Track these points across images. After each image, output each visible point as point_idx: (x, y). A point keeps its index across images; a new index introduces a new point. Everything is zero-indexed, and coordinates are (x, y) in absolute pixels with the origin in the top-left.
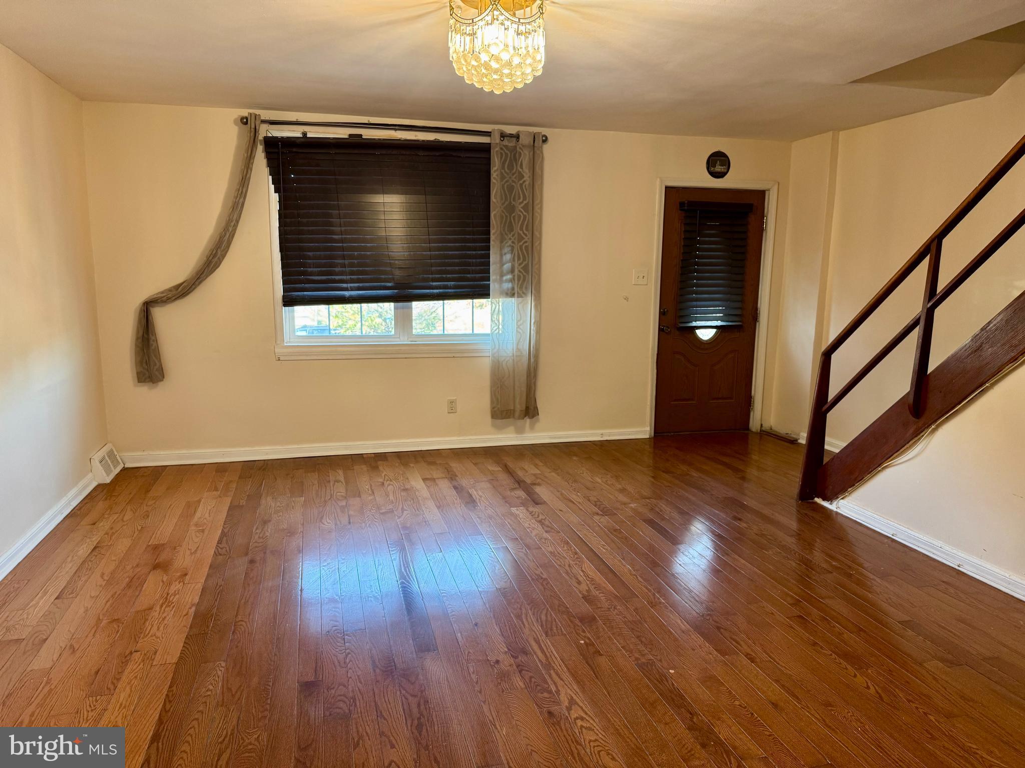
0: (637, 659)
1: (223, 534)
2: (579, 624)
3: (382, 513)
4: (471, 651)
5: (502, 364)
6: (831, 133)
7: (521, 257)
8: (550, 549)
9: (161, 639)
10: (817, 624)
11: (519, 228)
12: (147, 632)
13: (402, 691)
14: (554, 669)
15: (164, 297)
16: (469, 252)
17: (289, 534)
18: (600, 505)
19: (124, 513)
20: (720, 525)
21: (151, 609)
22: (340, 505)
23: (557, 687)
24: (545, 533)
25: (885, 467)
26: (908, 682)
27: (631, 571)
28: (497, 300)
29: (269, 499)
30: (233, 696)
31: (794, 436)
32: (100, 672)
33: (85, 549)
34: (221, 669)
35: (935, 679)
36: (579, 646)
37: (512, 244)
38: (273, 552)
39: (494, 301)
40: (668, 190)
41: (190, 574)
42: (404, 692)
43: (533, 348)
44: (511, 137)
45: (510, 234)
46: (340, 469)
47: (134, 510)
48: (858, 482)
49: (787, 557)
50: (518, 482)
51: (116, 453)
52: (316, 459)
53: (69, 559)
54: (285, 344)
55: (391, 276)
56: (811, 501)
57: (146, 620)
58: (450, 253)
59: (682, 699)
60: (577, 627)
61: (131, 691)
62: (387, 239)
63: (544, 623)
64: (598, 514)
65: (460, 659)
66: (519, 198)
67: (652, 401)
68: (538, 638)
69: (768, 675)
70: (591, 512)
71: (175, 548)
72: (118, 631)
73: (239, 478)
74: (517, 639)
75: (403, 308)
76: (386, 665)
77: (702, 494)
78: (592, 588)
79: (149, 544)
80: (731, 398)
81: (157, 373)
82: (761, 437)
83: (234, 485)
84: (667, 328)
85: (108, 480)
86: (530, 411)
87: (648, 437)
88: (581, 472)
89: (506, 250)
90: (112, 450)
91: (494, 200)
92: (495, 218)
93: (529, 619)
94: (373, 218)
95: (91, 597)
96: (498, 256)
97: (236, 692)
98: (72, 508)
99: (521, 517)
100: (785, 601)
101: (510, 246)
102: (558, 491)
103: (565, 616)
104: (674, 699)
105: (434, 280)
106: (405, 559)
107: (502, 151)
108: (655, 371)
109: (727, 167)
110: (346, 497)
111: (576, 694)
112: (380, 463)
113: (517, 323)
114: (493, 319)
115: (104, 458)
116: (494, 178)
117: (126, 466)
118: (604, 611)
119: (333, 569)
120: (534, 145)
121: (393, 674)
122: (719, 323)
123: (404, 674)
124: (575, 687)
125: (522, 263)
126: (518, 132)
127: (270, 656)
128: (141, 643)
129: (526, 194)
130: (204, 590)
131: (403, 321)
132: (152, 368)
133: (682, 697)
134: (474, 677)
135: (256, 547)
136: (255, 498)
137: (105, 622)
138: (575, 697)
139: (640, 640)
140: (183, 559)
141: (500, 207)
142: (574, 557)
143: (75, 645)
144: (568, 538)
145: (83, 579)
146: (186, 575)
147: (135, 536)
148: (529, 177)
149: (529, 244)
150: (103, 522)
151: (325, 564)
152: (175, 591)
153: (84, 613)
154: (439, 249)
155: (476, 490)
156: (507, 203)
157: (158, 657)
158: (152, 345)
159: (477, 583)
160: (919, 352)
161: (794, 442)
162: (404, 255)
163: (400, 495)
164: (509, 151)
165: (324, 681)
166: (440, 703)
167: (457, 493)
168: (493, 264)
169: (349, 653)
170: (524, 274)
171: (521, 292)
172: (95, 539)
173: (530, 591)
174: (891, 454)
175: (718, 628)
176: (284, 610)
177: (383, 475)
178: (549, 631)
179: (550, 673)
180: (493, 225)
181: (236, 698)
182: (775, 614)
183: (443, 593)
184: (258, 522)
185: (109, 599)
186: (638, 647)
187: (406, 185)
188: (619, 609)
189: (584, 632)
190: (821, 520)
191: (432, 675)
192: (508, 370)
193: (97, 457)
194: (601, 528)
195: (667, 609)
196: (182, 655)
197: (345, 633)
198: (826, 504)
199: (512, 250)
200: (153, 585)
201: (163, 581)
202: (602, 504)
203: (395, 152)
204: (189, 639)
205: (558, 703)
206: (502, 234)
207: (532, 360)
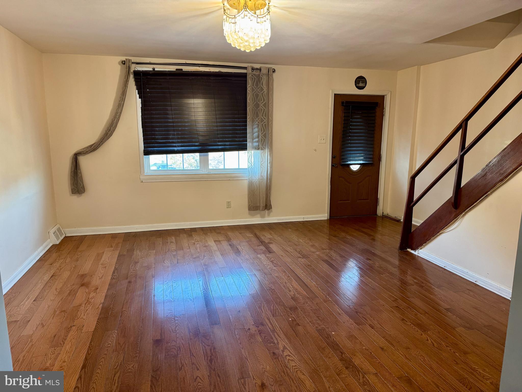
0: (317, 327)
1: (116, 268)
2: (289, 311)
3: (194, 258)
4: (236, 324)
5: (253, 183)
6: (417, 66)
7: (263, 129)
8: (276, 275)
9: (86, 320)
10: (405, 310)
11: (261, 116)
12: (79, 317)
13: (203, 343)
14: (276, 332)
15: (85, 151)
16: (237, 128)
17: (148, 269)
18: (301, 253)
19: (66, 259)
20: (360, 262)
21: (80, 305)
22: (173, 254)
23: (277, 341)
24: (274, 267)
25: (441, 233)
26: (447, 338)
27: (315, 285)
28: (251, 151)
29: (138, 251)
30: (121, 347)
31: (399, 218)
32: (56, 336)
33: (47, 276)
34: (115, 334)
35: (460, 335)
36: (289, 321)
37: (258, 123)
38: (140, 277)
39: (249, 152)
40: (336, 95)
41: (99, 288)
42: (203, 344)
43: (269, 175)
44: (257, 70)
45: (257, 118)
46: (173, 236)
47: (71, 257)
48: (428, 241)
49: (392, 278)
50: (261, 242)
51: (61, 229)
52: (161, 231)
53: (40, 281)
54: (145, 174)
55: (197, 140)
56: (405, 250)
57: (78, 311)
58: (227, 128)
59: (338, 346)
60: (288, 312)
61: (72, 345)
62: (195, 121)
63: (272, 311)
64: (300, 257)
65: (231, 328)
66: (261, 100)
67: (328, 200)
68: (269, 318)
69: (380, 335)
70: (296, 256)
71: (92, 276)
72: (64, 317)
73: (123, 241)
74: (259, 318)
75: (204, 156)
76: (195, 331)
77: (352, 247)
78: (296, 293)
79: (79, 274)
80: (367, 199)
81: (81, 189)
82: (383, 219)
83: (120, 245)
84: (336, 165)
85: (58, 243)
86: (268, 207)
87: (327, 219)
88: (293, 237)
89: (255, 126)
90: (59, 228)
91: (249, 101)
92: (249, 110)
93: (265, 309)
94: (188, 111)
95: (51, 300)
96: (251, 129)
97: (123, 345)
98: (40, 256)
99: (262, 259)
100: (390, 299)
101: (257, 124)
102: (281, 246)
103: (282, 307)
104: (333, 346)
105: (219, 142)
106: (205, 281)
107: (253, 77)
108: (330, 186)
109: (365, 83)
110: (176, 250)
111: (286, 344)
112: (193, 233)
113: (261, 163)
114: (249, 161)
115: (55, 231)
116: (249, 90)
117: (66, 236)
118: (302, 304)
119: (170, 285)
120: (268, 74)
121: (199, 335)
122: (361, 162)
123: (204, 336)
124: (286, 341)
125: (263, 133)
126: (261, 67)
127: (139, 328)
128: (76, 322)
129: (265, 98)
130: (106, 296)
131: (204, 162)
132: (79, 186)
133: (337, 345)
134: (237, 336)
135: (132, 275)
136: (131, 251)
137: (58, 312)
138: (286, 346)
139: (318, 318)
140: (95, 281)
141: (252, 105)
142: (288, 278)
143: (43, 323)
144: (285, 269)
145: (47, 291)
146: (97, 289)
147: (72, 270)
148: (266, 90)
149: (266, 123)
150: (55, 264)
151: (165, 283)
152: (92, 297)
153: (48, 308)
154: (221, 126)
155: (241, 246)
156: (255, 103)
157: (84, 328)
158: (79, 175)
159: (240, 292)
160: (457, 177)
161: (399, 221)
162: (204, 129)
163: (203, 249)
164: (256, 77)
165: (165, 339)
166: (221, 349)
167: (231, 247)
168: (249, 133)
169: (177, 326)
170: (264, 138)
171: (262, 147)
172: (52, 272)
173: (265, 295)
174: (444, 227)
175: (357, 312)
176: (146, 306)
177: (194, 239)
178: (275, 314)
179: (274, 334)
180: (249, 114)
181: (123, 347)
182: (385, 305)
183: (223, 297)
184: (132, 263)
185: (60, 301)
186: (317, 322)
187: (205, 94)
188: (309, 303)
189: (291, 314)
190: (410, 259)
191: (217, 335)
192: (256, 186)
193: (52, 231)
194: (302, 264)
195: (332, 303)
196: (96, 327)
197: (175, 316)
198: (413, 252)
199: (258, 126)
200: (81, 295)
201: (86, 292)
202: (302, 253)
203: (199, 78)
204: (99, 320)
205: (278, 349)
206: (253, 119)
207: (268, 181)
